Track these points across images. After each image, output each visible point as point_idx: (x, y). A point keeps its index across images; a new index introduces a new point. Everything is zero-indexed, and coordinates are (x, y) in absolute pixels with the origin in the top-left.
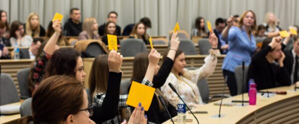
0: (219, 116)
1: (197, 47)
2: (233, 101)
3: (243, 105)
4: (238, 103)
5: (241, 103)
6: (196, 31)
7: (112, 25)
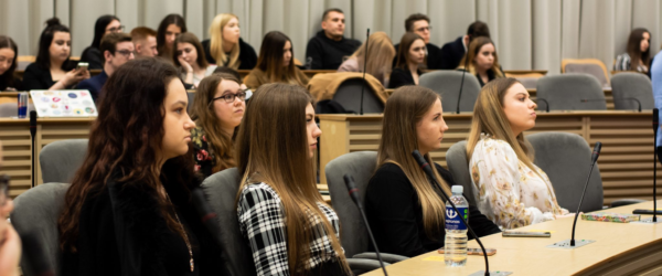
0: (573, 243)
1: (607, 93)
2: (636, 212)
3: (655, 220)
4: (643, 217)
5: (652, 216)
6: (626, 58)
7: (419, 43)
